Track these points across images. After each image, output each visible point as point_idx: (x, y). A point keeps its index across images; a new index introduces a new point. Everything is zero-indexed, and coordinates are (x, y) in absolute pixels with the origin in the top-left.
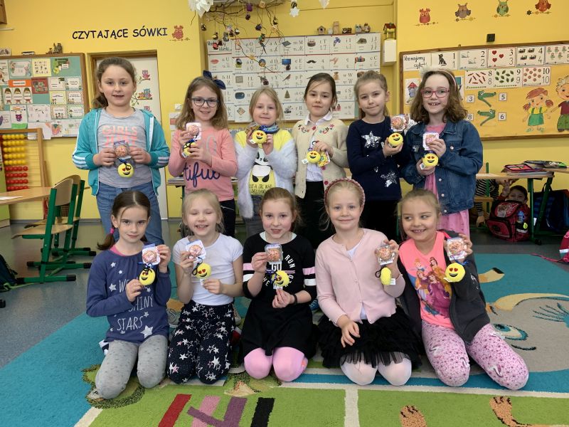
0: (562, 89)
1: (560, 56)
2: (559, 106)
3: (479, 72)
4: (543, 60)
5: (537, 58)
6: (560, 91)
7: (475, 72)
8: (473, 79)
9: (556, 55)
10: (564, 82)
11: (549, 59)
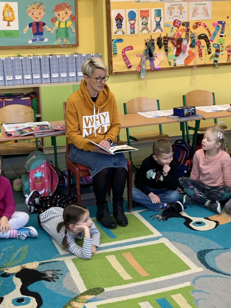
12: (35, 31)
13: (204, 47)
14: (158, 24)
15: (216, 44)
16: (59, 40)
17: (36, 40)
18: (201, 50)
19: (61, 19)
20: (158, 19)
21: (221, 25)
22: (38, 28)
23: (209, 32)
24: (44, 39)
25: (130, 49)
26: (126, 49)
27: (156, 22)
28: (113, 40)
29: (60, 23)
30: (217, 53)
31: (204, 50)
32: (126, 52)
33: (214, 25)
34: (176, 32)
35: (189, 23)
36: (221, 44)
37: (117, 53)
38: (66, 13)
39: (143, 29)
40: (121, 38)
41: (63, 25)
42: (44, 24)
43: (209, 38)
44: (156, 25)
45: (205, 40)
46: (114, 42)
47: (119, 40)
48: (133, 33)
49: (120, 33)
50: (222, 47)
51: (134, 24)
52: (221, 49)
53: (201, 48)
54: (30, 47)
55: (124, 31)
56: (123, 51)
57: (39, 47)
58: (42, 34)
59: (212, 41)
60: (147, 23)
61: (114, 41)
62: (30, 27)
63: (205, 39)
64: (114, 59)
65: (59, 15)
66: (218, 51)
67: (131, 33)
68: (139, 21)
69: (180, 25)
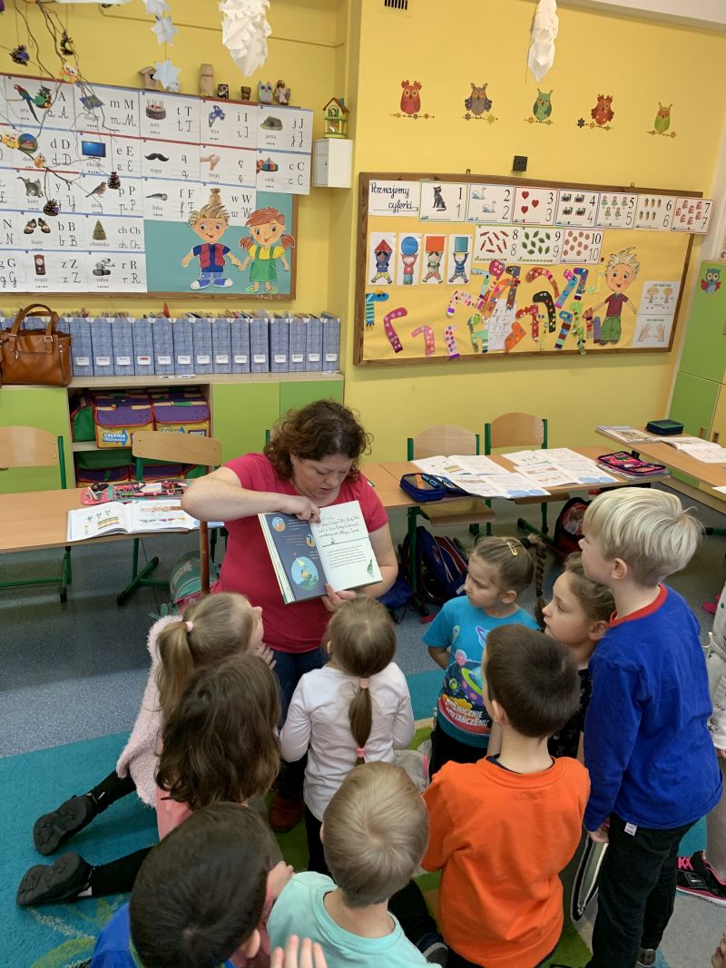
0: (613, 272)
1: (618, 214)
2: (606, 301)
3: (497, 230)
4: (594, 219)
5: (587, 213)
7: (491, 229)
8: (488, 243)
9: (613, 211)
10: (617, 262)
11: (602, 220)
12: (207, 264)
13: (543, 317)
14: (460, 268)
15: (566, 313)
16: (257, 283)
17: (208, 281)
18: (537, 322)
19: (262, 242)
20: (460, 258)
21: (578, 277)
22: (212, 258)
23: (556, 289)
24: (224, 280)
25: (400, 314)
26: (393, 315)
27: (457, 262)
28: (367, 295)
29: (259, 249)
30: (565, 330)
31: (543, 323)
32: (392, 321)
33: (567, 275)
34: (493, 285)
35: (519, 268)
36: (575, 314)
37: (375, 323)
38: (274, 230)
39: (428, 277)
40: (385, 292)
41: (264, 255)
42: (226, 250)
43: (555, 301)
44: (456, 268)
45: (547, 305)
46: (371, 300)
47: (379, 295)
48: (409, 282)
49: (382, 281)
50: (577, 319)
51: (412, 264)
52: (572, 324)
53: (538, 319)
54: (194, 297)
55: (392, 278)
56: (386, 319)
57: (212, 297)
58: (221, 269)
59: (560, 307)
60: (439, 265)
61: (370, 297)
62: (195, 254)
63: (547, 301)
64: (366, 334)
65: (258, 233)
66: (566, 327)
67: (406, 283)
68: (423, 258)
69: (502, 271)
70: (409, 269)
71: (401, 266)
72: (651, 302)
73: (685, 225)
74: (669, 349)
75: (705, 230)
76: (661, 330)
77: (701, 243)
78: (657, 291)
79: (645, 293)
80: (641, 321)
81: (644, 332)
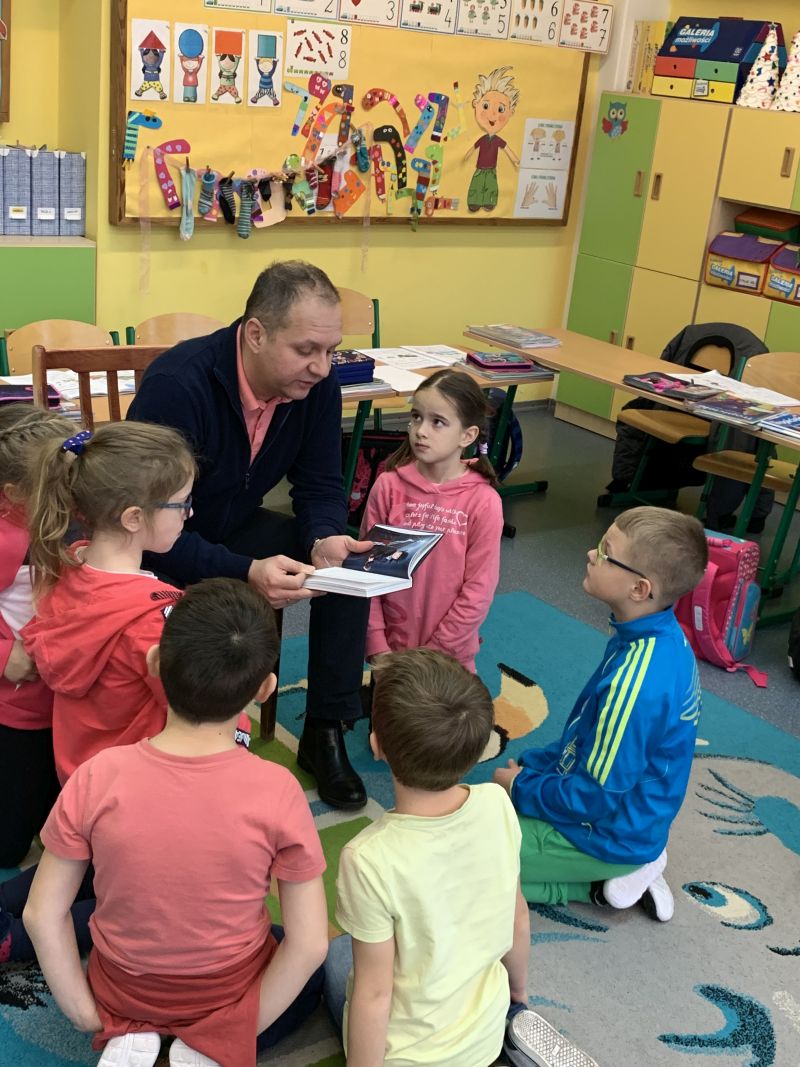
0: (483, 102)
1: (486, 16)
2: (476, 146)
3: (319, 28)
4: (453, 21)
5: (443, 11)
6: (480, 108)
7: (310, 27)
8: (305, 46)
9: (479, 12)
10: (487, 87)
11: (464, 23)
13: (389, 164)
14: (266, 82)
15: (420, 161)
18: (382, 173)
20: (267, 67)
21: (435, 106)
23: (405, 123)
25: (179, 148)
26: (169, 148)
28: (129, 115)
30: (422, 187)
31: (390, 174)
32: (166, 157)
33: (419, 102)
34: (315, 112)
35: (351, 87)
36: (435, 162)
39: (221, 92)
40: (157, 116)
43: (404, 144)
45: (394, 146)
46: (133, 122)
47: (148, 119)
48: (192, 98)
50: (437, 170)
51: (196, 71)
52: (431, 176)
53: (382, 168)
56: (159, 153)
59: (411, 151)
60: (235, 75)
61: (133, 118)
63: (393, 141)
64: (130, 176)
66: (423, 181)
67: (187, 100)
69: (327, 91)
70: (191, 79)
71: (180, 75)
72: (536, 149)
73: (577, 39)
74: (563, 222)
75: (604, 48)
76: (552, 194)
77: (600, 67)
78: (544, 134)
79: (527, 137)
80: (525, 178)
81: (530, 192)
